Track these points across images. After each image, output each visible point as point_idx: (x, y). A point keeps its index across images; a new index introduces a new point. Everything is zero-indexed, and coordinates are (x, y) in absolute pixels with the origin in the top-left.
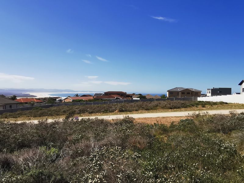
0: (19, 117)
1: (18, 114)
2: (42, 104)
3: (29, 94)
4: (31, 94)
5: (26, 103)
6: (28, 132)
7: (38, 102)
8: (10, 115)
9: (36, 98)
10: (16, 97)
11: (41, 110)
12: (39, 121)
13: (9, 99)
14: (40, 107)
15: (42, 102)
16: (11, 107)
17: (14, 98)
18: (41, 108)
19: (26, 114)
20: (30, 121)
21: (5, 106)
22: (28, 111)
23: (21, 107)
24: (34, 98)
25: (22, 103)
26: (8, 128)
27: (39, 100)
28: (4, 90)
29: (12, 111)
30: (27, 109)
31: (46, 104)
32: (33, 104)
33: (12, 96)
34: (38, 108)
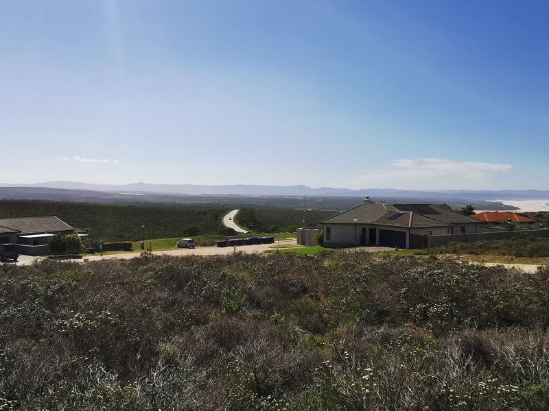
0: (482, 253)
1: (480, 247)
2: (532, 226)
3: (500, 203)
4: (506, 203)
5: (496, 223)
6: (517, 291)
7: (522, 223)
8: (463, 248)
9: (518, 211)
10: (473, 209)
11: (533, 240)
12: (540, 268)
13: (458, 212)
14: (530, 233)
15: (532, 223)
16: (463, 230)
17: (469, 211)
18: (532, 237)
19: (497, 248)
20: (512, 265)
21: (451, 227)
22: (502, 242)
23: (485, 231)
24: (514, 211)
25: (486, 223)
26: (473, 274)
27: (526, 216)
28: (447, 194)
29: (466, 239)
30: (500, 237)
31: (543, 227)
32: (512, 227)
33: (464, 206)
34: (527, 236)
